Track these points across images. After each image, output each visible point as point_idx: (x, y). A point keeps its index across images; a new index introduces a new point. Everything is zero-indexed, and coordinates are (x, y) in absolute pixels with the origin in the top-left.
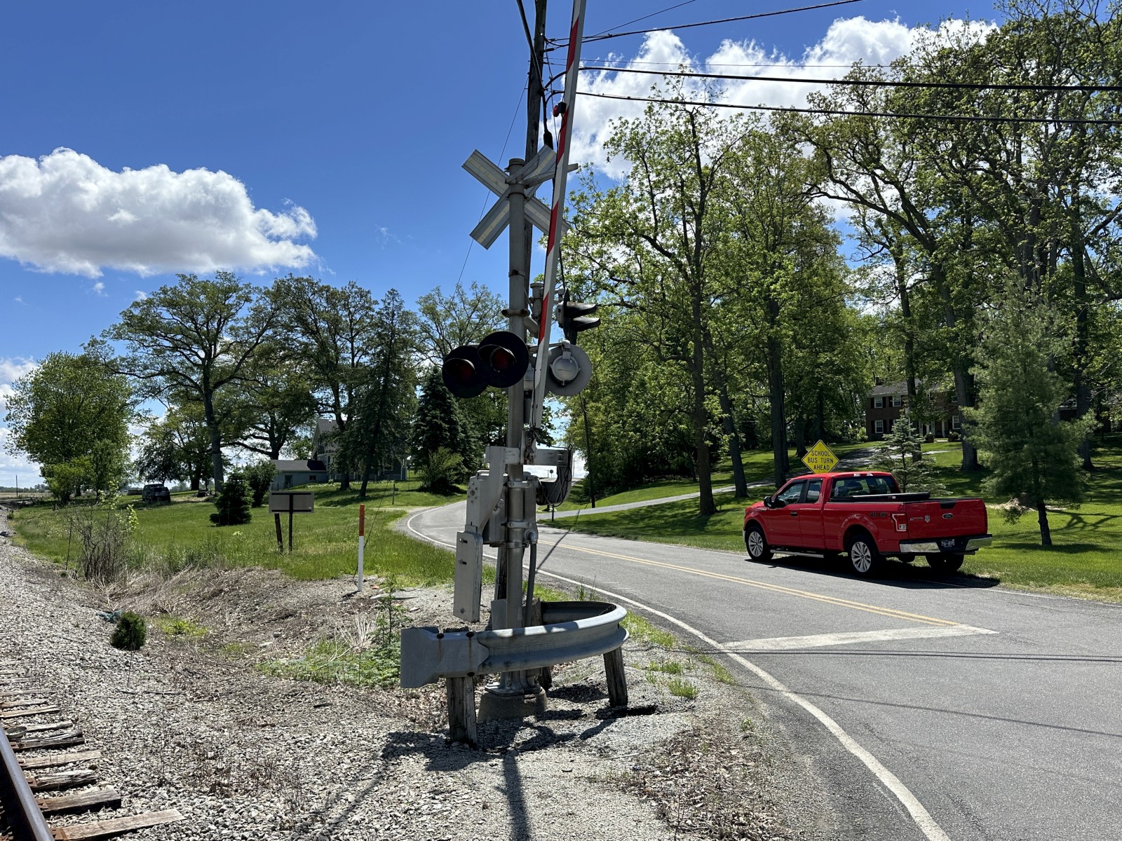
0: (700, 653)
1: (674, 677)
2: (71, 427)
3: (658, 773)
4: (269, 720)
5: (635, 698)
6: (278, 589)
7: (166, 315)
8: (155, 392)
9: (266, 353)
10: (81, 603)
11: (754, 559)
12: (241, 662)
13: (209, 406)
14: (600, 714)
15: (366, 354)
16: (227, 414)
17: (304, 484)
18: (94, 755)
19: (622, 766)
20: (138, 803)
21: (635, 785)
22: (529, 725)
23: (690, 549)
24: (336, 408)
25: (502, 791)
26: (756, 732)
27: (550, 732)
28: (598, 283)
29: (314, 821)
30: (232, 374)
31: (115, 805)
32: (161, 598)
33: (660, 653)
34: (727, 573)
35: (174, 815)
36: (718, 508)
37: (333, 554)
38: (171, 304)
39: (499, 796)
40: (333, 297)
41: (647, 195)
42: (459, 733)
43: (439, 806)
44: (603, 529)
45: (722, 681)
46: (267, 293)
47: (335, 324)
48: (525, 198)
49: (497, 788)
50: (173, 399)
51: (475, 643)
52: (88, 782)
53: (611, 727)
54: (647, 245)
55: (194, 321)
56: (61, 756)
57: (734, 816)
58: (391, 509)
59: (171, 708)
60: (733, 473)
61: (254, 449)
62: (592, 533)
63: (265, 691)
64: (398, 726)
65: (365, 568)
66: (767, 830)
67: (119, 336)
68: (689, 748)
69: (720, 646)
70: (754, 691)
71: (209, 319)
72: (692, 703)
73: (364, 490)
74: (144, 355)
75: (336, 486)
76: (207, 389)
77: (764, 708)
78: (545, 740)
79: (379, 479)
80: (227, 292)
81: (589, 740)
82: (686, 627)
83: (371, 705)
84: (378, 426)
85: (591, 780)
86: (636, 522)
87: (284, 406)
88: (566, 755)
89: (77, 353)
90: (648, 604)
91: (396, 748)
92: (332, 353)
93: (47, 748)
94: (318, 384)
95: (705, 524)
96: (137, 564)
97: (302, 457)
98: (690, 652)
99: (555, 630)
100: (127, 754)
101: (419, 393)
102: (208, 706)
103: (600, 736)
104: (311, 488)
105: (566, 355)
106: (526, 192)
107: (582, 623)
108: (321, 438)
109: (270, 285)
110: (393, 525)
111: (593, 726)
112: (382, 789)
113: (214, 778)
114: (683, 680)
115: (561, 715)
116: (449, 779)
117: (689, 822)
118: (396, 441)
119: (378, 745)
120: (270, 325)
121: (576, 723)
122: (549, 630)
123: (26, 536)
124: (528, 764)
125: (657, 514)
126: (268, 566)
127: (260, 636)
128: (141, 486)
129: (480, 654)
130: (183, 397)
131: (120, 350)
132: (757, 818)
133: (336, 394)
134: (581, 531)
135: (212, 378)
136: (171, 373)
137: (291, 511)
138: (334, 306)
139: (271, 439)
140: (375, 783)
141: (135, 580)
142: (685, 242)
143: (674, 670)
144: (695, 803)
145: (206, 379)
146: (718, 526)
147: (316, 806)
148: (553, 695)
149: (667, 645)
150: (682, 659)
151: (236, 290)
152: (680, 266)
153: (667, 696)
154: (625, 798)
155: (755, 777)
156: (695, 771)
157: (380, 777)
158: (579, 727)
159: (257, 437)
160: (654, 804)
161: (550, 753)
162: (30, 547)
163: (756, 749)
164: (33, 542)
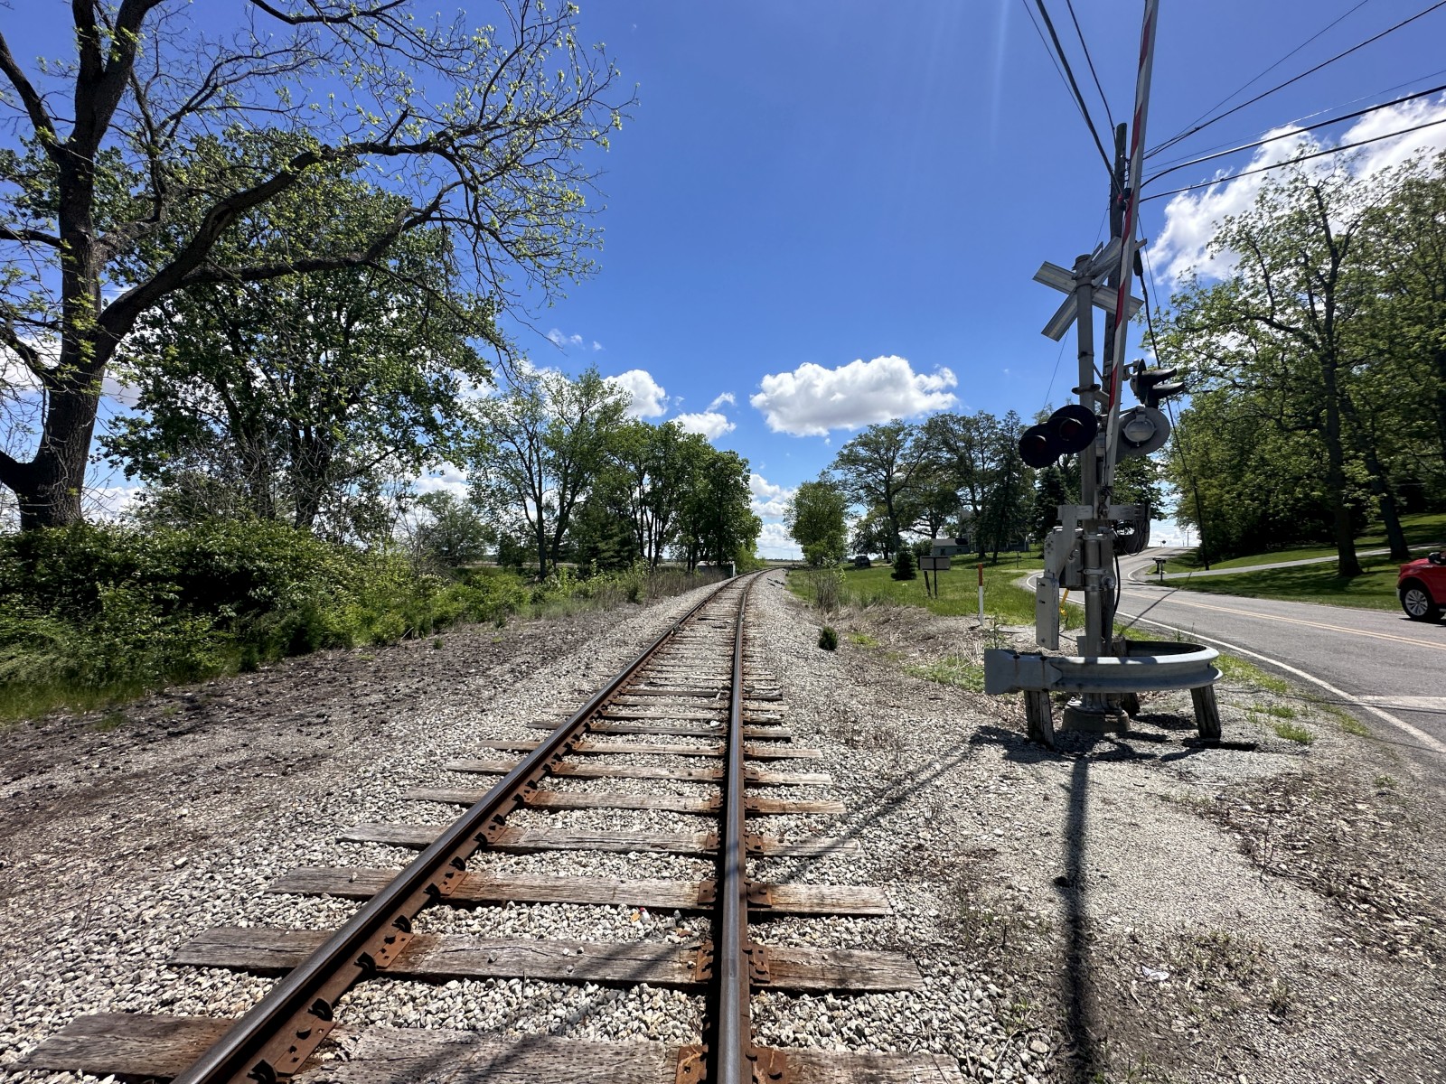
0: (1326, 703)
1: (1282, 721)
2: (816, 524)
3: (1248, 807)
4: (897, 703)
5: (1228, 733)
6: (924, 620)
7: (862, 452)
8: (859, 499)
9: (925, 468)
10: (810, 622)
11: (1414, 618)
12: (895, 665)
13: (890, 506)
14: (1186, 742)
15: (993, 460)
16: (902, 511)
17: (953, 555)
18: (785, 708)
19: (1205, 792)
20: (802, 742)
21: (1218, 814)
22: (1108, 739)
23: (1322, 606)
24: (974, 502)
25: (1067, 789)
26: (1398, 791)
27: (1130, 749)
28: (1204, 372)
29: (906, 778)
30: (902, 485)
31: (788, 740)
32: (855, 622)
33: (1270, 697)
34: (1372, 629)
35: (818, 753)
36: (1365, 570)
37: (964, 600)
38: (864, 444)
39: (1062, 793)
40: (968, 424)
41: (1260, 280)
42: (1037, 735)
43: (1005, 789)
44: (1217, 589)
45: (1351, 732)
46: (923, 429)
47: (970, 444)
48: (1093, 287)
49: (1062, 786)
50: (870, 503)
51: (1047, 666)
52: (777, 723)
53: (1198, 755)
54: (1262, 326)
55: (878, 453)
56: (765, 705)
57: (1352, 875)
58: (1016, 571)
59: (839, 687)
60: (1387, 537)
61: (920, 532)
62: (1203, 591)
63: (900, 684)
64: (988, 722)
65: (985, 609)
66: (1407, 905)
67: (836, 468)
68: (1295, 791)
69: (1354, 699)
70: (1399, 748)
71: (888, 450)
72: (1306, 748)
73: (995, 558)
74: (851, 477)
75: (976, 555)
76: (889, 496)
77: (1416, 769)
78: (1123, 755)
79: (1008, 551)
80: (897, 432)
81: (1170, 763)
82: (1307, 676)
83: (972, 703)
84: (1003, 511)
85: (1165, 798)
86: (1256, 582)
87: (938, 502)
88: (1141, 771)
89: (815, 480)
90: (1260, 652)
91: (979, 739)
92: (968, 462)
93: (763, 700)
94: (959, 486)
95: (1347, 585)
96: (845, 602)
97: (952, 536)
98: (1308, 700)
99: (1130, 662)
100: (804, 711)
101: (1037, 485)
102: (861, 689)
103: (1183, 761)
104: (958, 557)
105: (1140, 418)
106: (1094, 282)
107: (1161, 659)
108: (963, 522)
109: (925, 423)
110: (1015, 582)
111: (1178, 751)
112: (965, 765)
113: (849, 735)
114: (1295, 725)
115: (1145, 737)
116: (1019, 770)
117: (1284, 867)
118: (1019, 522)
119: (969, 733)
120: (926, 450)
121: (1159, 746)
122: (1123, 663)
123: (793, 585)
124: (1097, 771)
125: (1283, 575)
126: (920, 606)
127: (911, 649)
128: (853, 558)
129: (1054, 676)
130: (875, 501)
131: (837, 476)
132: (1391, 887)
133: (973, 491)
134: (1192, 590)
135: (892, 488)
136: (868, 487)
137: (935, 570)
138: (969, 430)
139: (931, 525)
140: (960, 761)
141: (844, 611)
142: (1313, 315)
143: (1287, 714)
144: (1294, 848)
145: (888, 491)
146: (1365, 587)
147: (911, 768)
148: (1141, 719)
149: (1279, 691)
150: (1298, 706)
151: (902, 429)
152: (1306, 339)
153: (1272, 735)
154: (1202, 824)
155: (1393, 839)
156: (1299, 815)
157: (965, 757)
158: (1161, 750)
159: (922, 524)
160: (1238, 837)
161: (1125, 767)
162: (793, 591)
163: (1395, 809)
164: (795, 589)
